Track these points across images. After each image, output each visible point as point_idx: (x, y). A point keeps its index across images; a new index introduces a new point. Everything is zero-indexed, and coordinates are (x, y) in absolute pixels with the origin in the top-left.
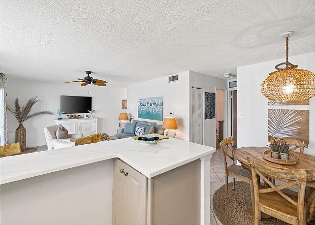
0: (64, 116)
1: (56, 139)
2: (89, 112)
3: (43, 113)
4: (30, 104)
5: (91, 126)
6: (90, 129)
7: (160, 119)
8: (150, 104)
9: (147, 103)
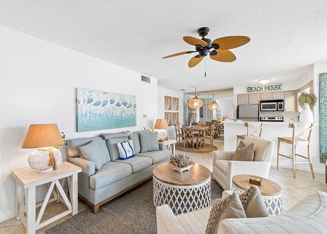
7: (134, 124)
8: (116, 103)
9: (109, 102)
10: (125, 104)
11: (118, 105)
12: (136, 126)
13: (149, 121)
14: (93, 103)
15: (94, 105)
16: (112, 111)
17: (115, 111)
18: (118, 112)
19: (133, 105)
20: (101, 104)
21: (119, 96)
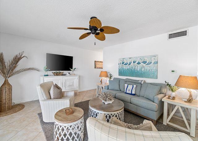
0: (50, 73)
1: (51, 99)
2: (71, 70)
3: (29, 69)
4: (17, 60)
5: (73, 83)
6: (73, 85)
8: (137, 62)
9: (132, 62)
10: (145, 62)
11: (139, 63)
14: (124, 64)
16: (134, 67)
18: (138, 68)
19: (153, 62)
20: (128, 64)
21: (139, 58)
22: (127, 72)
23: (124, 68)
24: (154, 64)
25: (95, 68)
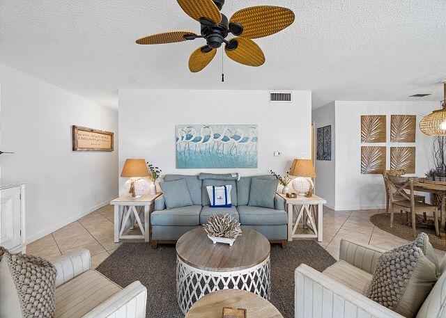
7: (254, 165)
8: (222, 137)
9: (212, 137)
10: (236, 138)
11: (225, 139)
12: (257, 167)
13: (288, 162)
14: (192, 139)
15: (193, 141)
16: (216, 148)
17: (221, 148)
18: (225, 148)
19: (251, 139)
20: (202, 140)
21: (226, 129)
22: (199, 158)
23: (193, 149)
24: (252, 141)
25: (74, 149)
